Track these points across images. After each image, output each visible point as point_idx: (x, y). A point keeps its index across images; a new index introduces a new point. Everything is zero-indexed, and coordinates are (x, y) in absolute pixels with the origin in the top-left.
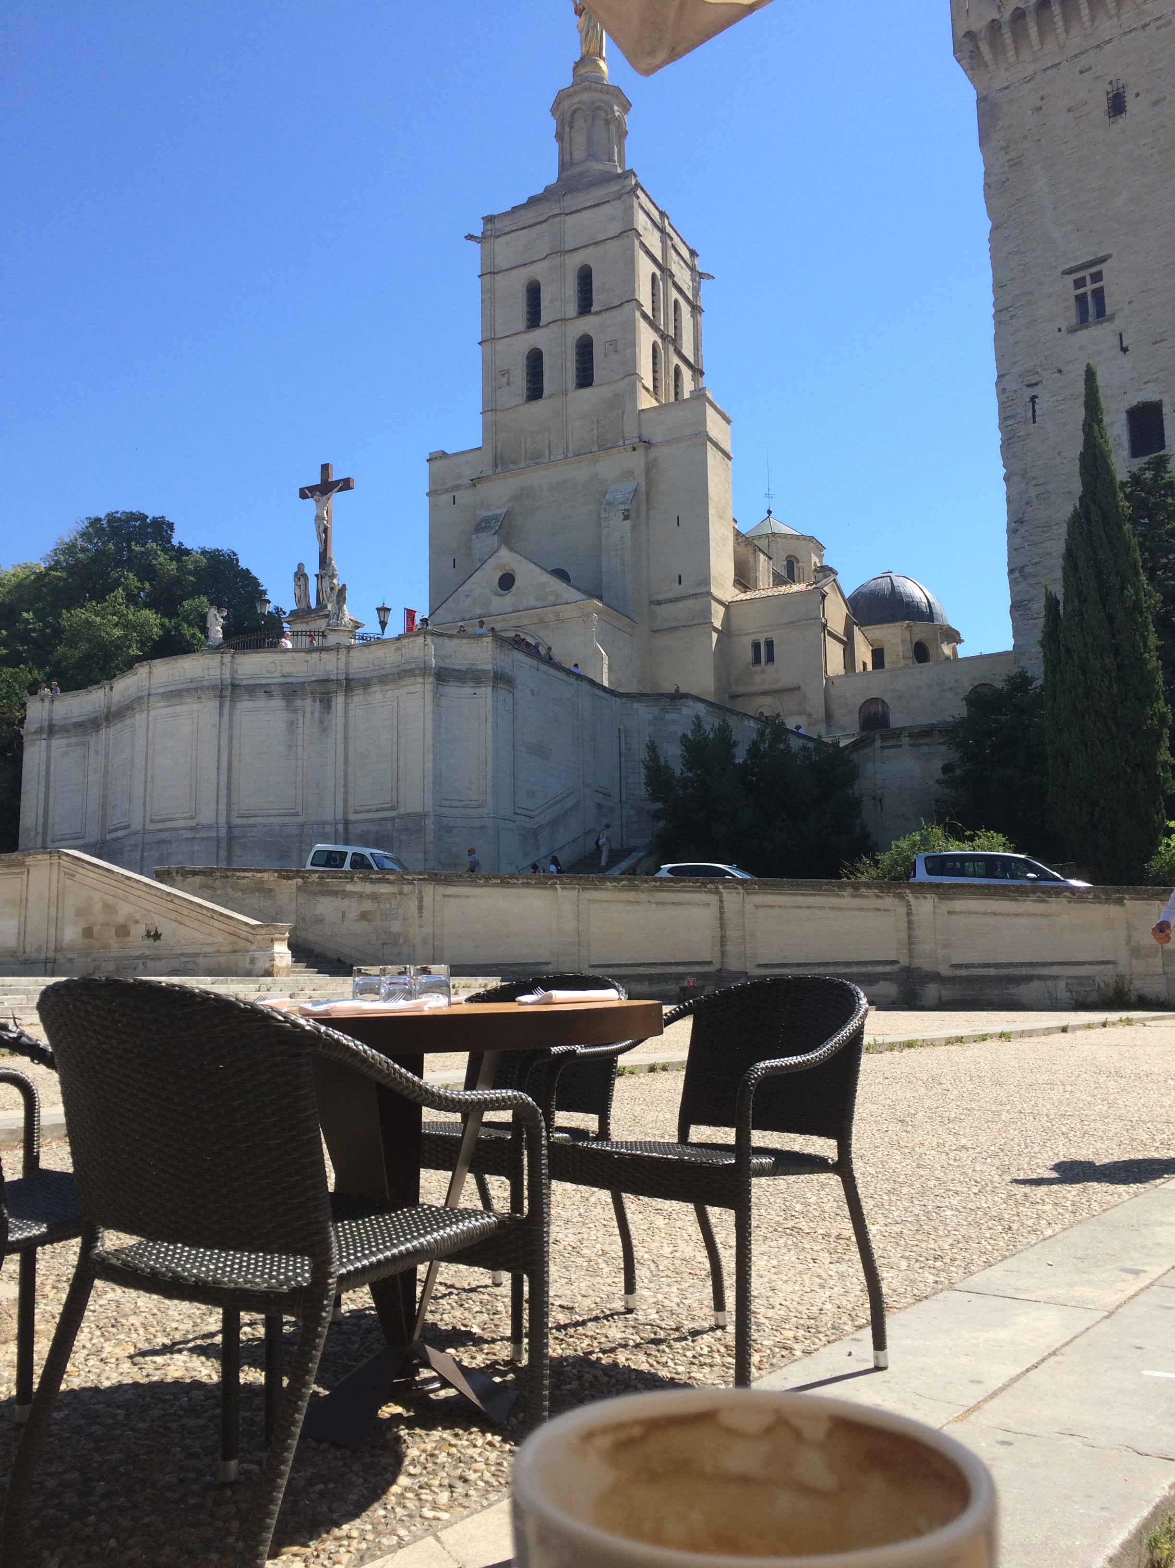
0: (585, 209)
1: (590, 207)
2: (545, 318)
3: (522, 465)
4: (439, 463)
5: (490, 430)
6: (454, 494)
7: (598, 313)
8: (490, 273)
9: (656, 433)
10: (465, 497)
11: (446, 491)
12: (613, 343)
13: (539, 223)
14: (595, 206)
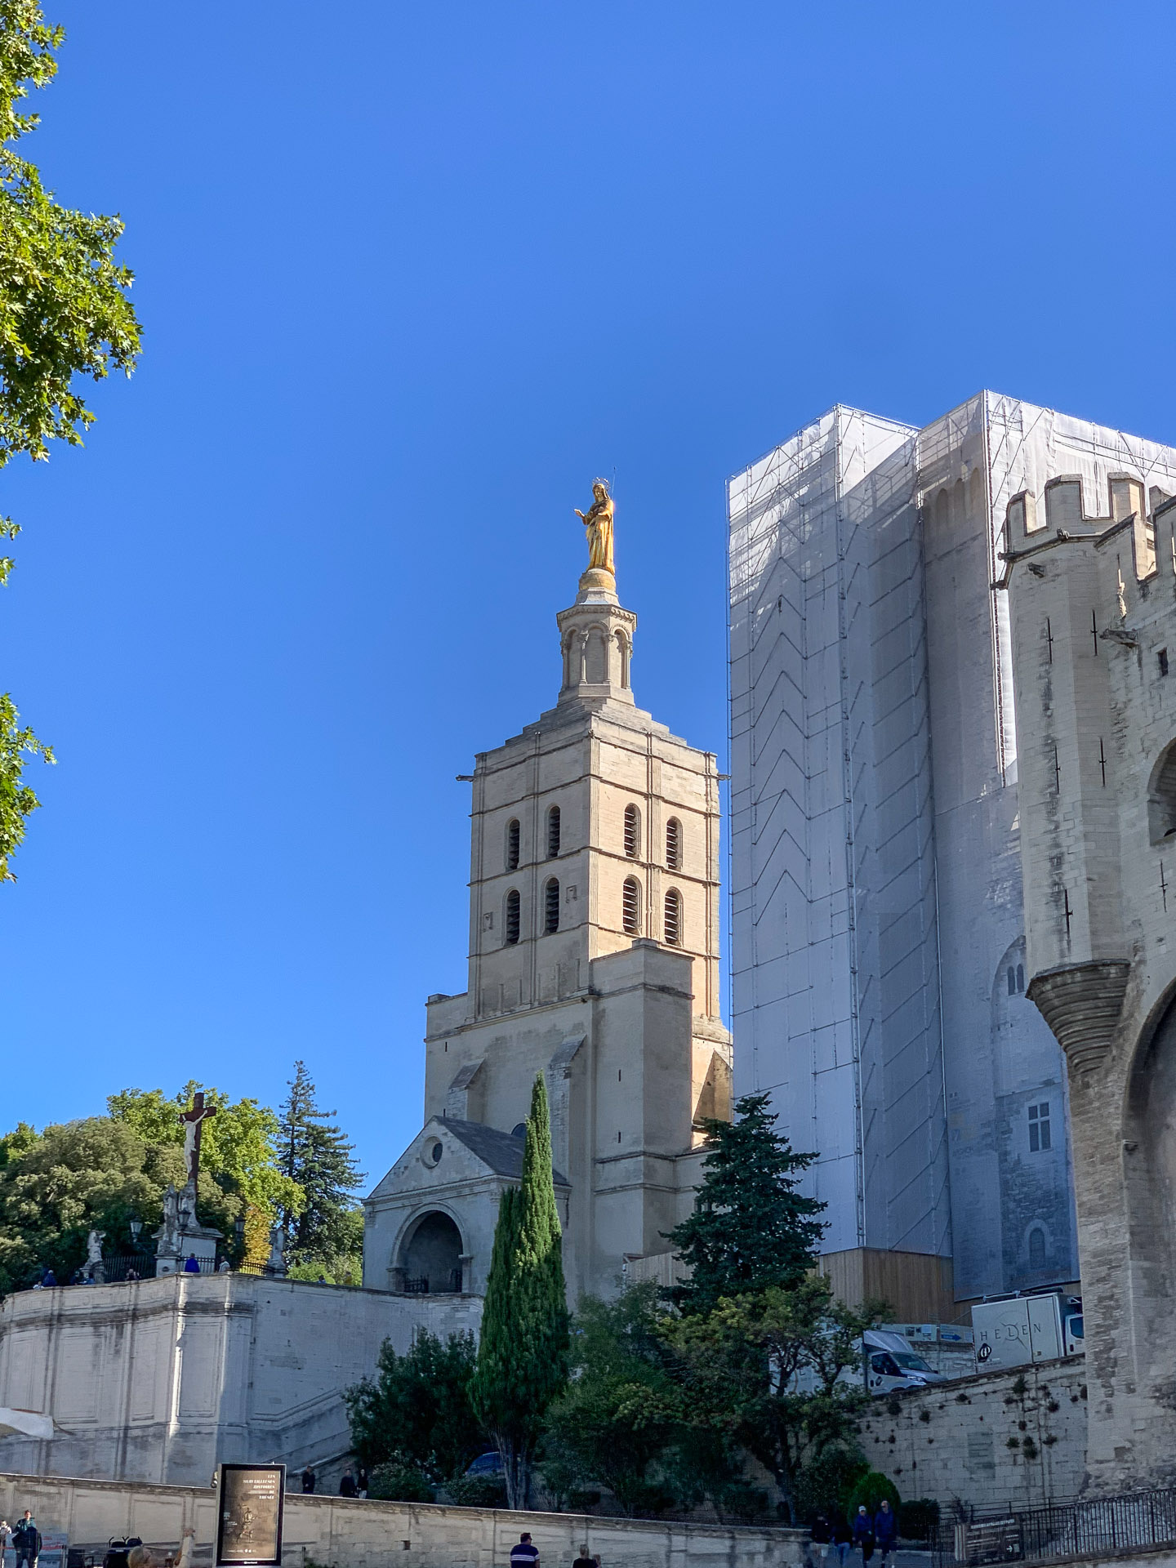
0: (554, 750)
1: (559, 749)
2: (523, 860)
3: (499, 1014)
4: (435, 1007)
5: (476, 974)
6: (446, 1040)
7: (562, 858)
8: (479, 813)
9: (604, 985)
10: (454, 1043)
11: (440, 1037)
12: (574, 888)
13: (520, 763)
14: (562, 748)
